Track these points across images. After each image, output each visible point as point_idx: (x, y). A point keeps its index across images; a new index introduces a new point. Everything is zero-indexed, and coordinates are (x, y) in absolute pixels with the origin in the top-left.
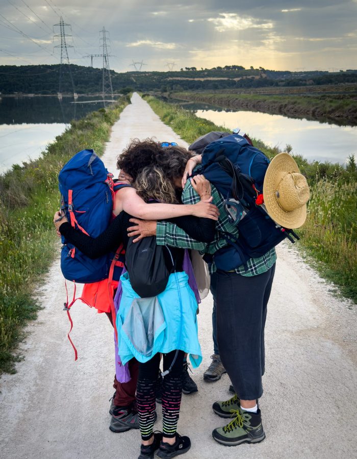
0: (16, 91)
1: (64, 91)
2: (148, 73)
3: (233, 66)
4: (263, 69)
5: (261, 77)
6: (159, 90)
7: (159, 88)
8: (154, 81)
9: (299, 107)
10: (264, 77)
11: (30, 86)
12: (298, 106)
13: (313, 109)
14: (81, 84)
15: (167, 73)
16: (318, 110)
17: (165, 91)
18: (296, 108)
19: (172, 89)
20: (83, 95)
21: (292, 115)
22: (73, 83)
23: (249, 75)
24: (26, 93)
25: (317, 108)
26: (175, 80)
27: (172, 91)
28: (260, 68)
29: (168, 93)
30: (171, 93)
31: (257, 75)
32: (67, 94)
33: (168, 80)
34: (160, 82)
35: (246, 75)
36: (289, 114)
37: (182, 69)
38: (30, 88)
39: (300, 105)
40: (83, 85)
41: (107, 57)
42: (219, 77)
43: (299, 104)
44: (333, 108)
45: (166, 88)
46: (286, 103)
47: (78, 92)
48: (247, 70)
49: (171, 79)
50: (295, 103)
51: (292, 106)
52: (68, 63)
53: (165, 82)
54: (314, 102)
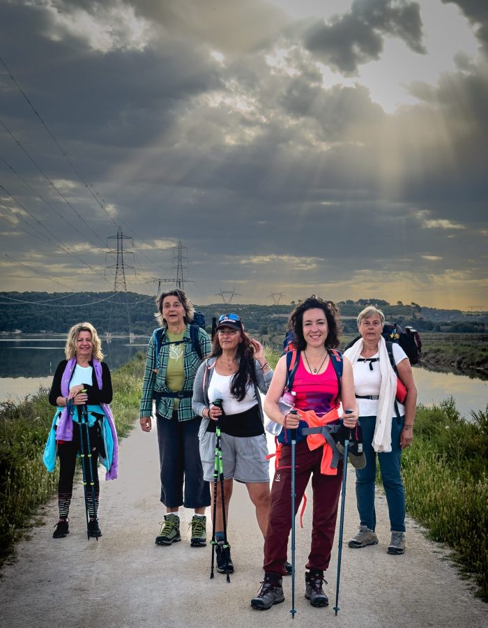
0: (44, 329)
1: (114, 330)
2: (242, 306)
3: (370, 300)
4: (417, 306)
5: (415, 317)
6: (257, 331)
7: (257, 329)
8: (250, 318)
9: (442, 357)
10: (418, 318)
11: (65, 322)
12: (441, 355)
13: (458, 358)
14: (140, 320)
15: (271, 307)
16: (464, 361)
17: (265, 332)
18: (438, 357)
19: (275, 329)
20: (142, 336)
21: (433, 367)
22: (129, 319)
23: (396, 314)
24: (58, 332)
25: (463, 358)
26: (283, 318)
27: (275, 333)
28: (413, 303)
29: (269, 336)
30: (274, 335)
31: (408, 314)
32: (119, 335)
33: (272, 317)
34: (258, 320)
35: (391, 314)
36: (430, 366)
37: (293, 302)
38: (64, 324)
39: (443, 354)
40: (143, 322)
41: (181, 283)
42: (349, 316)
43: (443, 352)
44: (483, 358)
45: (266, 328)
46: (426, 351)
47: (136, 332)
48: (392, 306)
49: (277, 316)
50: (439, 350)
51: (433, 355)
52: (124, 291)
53: (266, 319)
54: (462, 351)
